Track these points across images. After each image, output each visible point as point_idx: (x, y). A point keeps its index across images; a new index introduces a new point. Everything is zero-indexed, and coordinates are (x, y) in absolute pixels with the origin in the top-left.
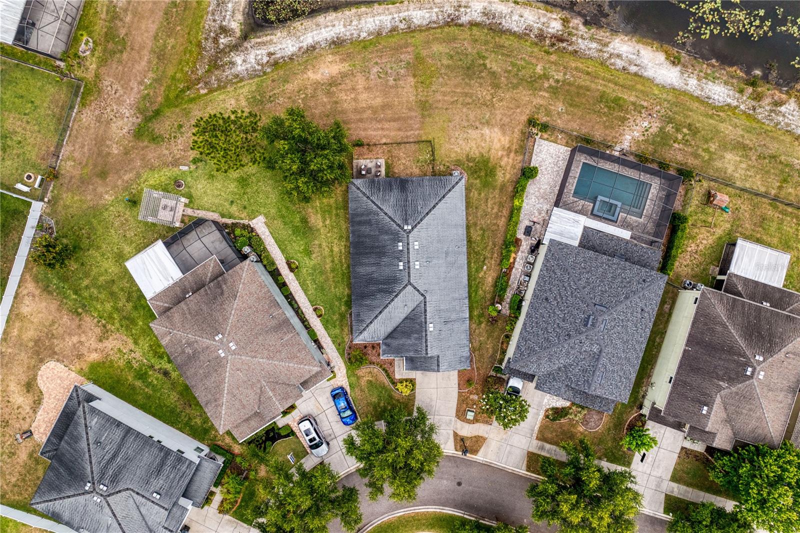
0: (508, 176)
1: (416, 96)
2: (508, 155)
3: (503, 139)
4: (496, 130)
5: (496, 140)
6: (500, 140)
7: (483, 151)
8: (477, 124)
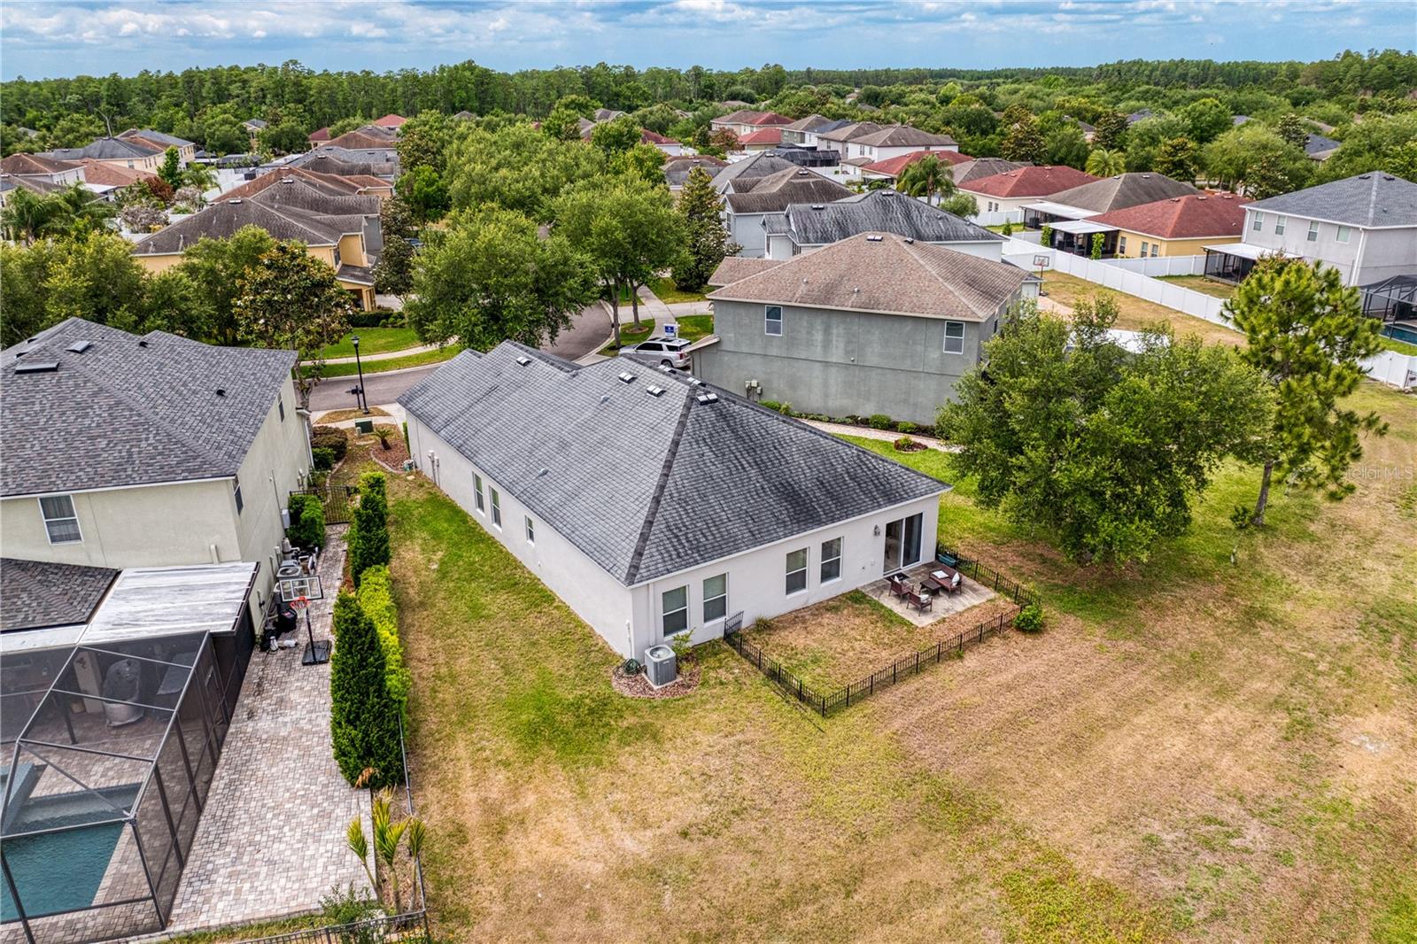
0: (461, 749)
1: (1018, 832)
2: (489, 808)
3: (546, 850)
4: (597, 869)
5: (573, 829)
6: (557, 840)
7: (603, 779)
8: (692, 850)
